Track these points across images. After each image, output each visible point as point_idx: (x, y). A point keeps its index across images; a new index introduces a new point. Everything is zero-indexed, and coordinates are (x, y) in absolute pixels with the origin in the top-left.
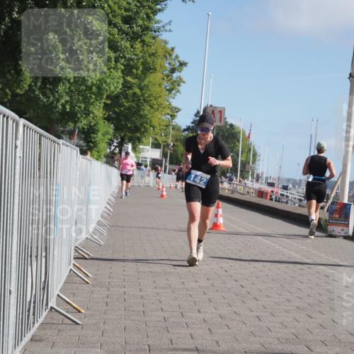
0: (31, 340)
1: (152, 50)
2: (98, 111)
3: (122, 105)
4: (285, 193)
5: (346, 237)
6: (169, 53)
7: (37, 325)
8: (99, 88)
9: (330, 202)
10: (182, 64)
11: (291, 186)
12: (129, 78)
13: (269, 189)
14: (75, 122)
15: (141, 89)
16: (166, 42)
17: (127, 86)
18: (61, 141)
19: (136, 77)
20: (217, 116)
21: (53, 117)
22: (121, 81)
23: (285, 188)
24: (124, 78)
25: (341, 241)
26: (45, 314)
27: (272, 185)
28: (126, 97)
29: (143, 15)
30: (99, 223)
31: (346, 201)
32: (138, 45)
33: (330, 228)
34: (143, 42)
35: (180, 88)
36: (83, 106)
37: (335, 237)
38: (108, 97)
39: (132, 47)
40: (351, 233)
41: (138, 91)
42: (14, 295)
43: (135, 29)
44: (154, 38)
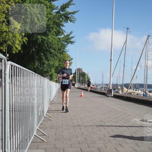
0: (40, 124)
1: (65, 56)
2: (53, 71)
3: (58, 69)
4: (97, 87)
5: (112, 97)
6: (69, 56)
7: (42, 121)
8: (53, 65)
9: (107, 89)
10: (72, 59)
11: (98, 86)
12: (60, 63)
13: (93, 87)
14: (48, 73)
15: (63, 65)
16: (68, 54)
17: (59, 64)
18: (45, 78)
19: (62, 62)
20: (80, 70)
21: (43, 72)
22: (58, 63)
23: (97, 86)
24: (59, 63)
25: (110, 98)
26: (43, 118)
27: (94, 85)
28: (59, 67)
29: (62, 48)
30: (55, 96)
31: (111, 88)
32: (62, 55)
33: (108, 95)
34: (63, 54)
35: (72, 64)
36: (50, 69)
37: (109, 97)
38: (55, 67)
39: (60, 55)
40: (112, 96)
41: (62, 65)
42: (36, 114)
43: (61, 51)
44: (65, 53)
